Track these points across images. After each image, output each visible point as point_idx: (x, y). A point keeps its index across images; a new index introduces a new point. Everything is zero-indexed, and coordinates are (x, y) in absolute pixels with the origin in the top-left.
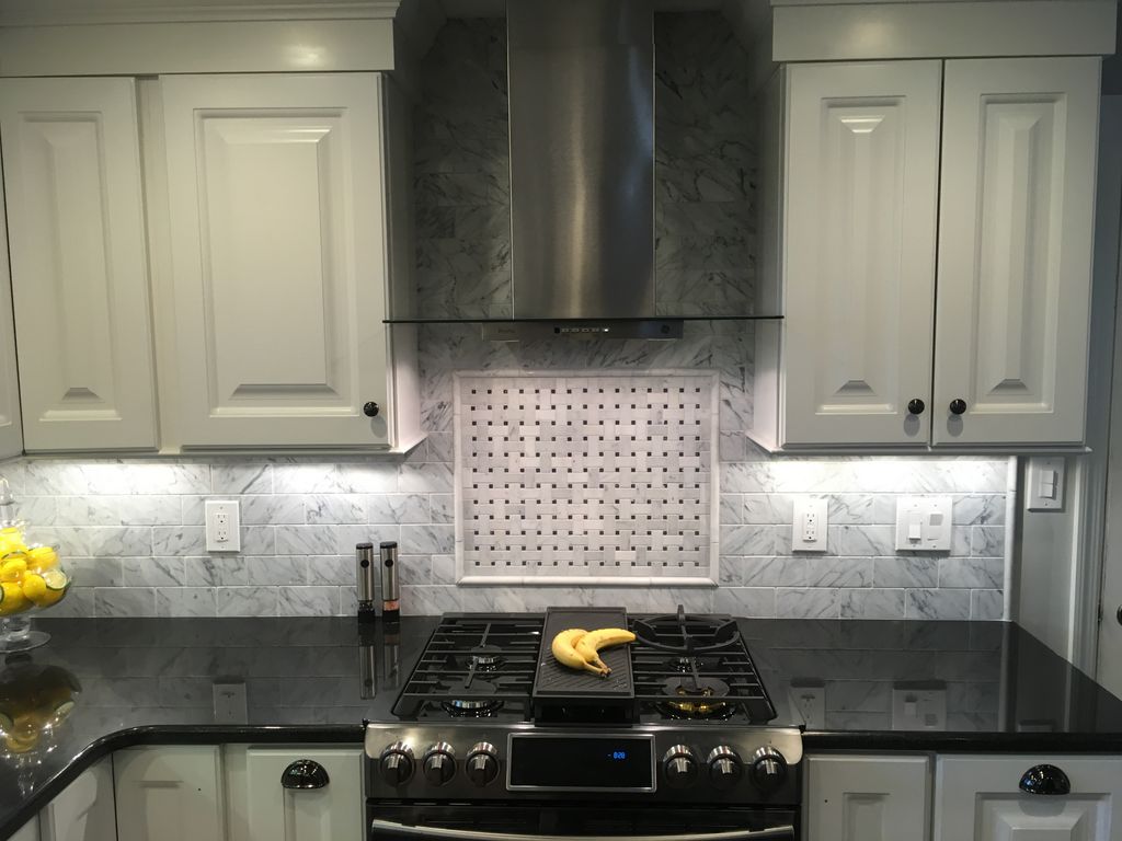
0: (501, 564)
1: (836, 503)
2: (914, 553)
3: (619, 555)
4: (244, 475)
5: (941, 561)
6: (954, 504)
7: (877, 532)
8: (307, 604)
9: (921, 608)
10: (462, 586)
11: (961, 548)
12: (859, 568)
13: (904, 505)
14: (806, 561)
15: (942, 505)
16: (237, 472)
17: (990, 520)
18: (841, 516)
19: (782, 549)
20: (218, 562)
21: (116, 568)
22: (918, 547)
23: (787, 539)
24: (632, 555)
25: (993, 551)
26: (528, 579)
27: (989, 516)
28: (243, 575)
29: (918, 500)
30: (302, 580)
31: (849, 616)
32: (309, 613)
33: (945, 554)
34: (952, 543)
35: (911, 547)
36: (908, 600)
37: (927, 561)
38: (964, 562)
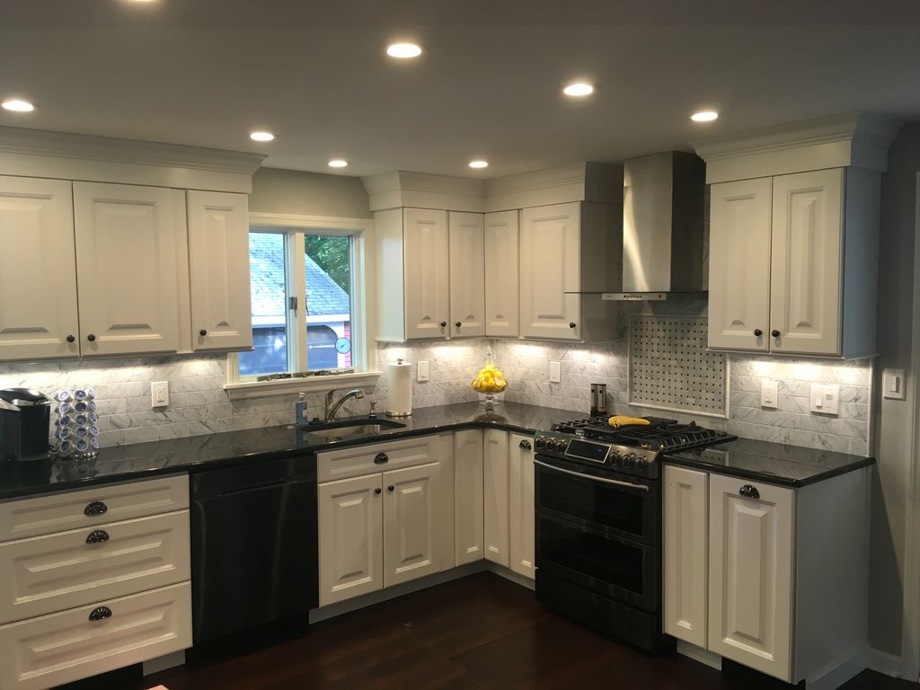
0: (644, 399)
1: (782, 384)
2: (821, 414)
3: (689, 400)
4: (562, 352)
5: (834, 420)
6: (841, 390)
7: (802, 401)
8: (579, 407)
9: (823, 444)
10: (630, 405)
11: (844, 414)
12: (793, 419)
13: (815, 387)
14: (768, 412)
15: (833, 390)
16: (560, 351)
17: (860, 401)
18: (784, 391)
19: (757, 405)
20: (553, 386)
21: (525, 384)
22: (821, 411)
23: (759, 400)
24: (693, 401)
25: (862, 418)
26: (652, 406)
27: (860, 398)
28: (560, 392)
29: (822, 386)
30: (577, 397)
31: (788, 443)
32: (579, 410)
33: (836, 416)
34: (839, 411)
35: (817, 410)
36: (817, 438)
37: (827, 419)
38: (846, 422)
